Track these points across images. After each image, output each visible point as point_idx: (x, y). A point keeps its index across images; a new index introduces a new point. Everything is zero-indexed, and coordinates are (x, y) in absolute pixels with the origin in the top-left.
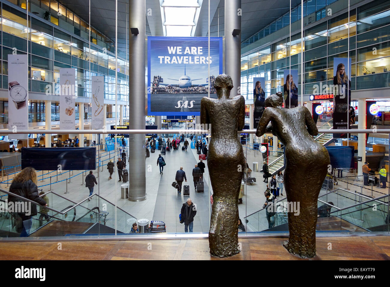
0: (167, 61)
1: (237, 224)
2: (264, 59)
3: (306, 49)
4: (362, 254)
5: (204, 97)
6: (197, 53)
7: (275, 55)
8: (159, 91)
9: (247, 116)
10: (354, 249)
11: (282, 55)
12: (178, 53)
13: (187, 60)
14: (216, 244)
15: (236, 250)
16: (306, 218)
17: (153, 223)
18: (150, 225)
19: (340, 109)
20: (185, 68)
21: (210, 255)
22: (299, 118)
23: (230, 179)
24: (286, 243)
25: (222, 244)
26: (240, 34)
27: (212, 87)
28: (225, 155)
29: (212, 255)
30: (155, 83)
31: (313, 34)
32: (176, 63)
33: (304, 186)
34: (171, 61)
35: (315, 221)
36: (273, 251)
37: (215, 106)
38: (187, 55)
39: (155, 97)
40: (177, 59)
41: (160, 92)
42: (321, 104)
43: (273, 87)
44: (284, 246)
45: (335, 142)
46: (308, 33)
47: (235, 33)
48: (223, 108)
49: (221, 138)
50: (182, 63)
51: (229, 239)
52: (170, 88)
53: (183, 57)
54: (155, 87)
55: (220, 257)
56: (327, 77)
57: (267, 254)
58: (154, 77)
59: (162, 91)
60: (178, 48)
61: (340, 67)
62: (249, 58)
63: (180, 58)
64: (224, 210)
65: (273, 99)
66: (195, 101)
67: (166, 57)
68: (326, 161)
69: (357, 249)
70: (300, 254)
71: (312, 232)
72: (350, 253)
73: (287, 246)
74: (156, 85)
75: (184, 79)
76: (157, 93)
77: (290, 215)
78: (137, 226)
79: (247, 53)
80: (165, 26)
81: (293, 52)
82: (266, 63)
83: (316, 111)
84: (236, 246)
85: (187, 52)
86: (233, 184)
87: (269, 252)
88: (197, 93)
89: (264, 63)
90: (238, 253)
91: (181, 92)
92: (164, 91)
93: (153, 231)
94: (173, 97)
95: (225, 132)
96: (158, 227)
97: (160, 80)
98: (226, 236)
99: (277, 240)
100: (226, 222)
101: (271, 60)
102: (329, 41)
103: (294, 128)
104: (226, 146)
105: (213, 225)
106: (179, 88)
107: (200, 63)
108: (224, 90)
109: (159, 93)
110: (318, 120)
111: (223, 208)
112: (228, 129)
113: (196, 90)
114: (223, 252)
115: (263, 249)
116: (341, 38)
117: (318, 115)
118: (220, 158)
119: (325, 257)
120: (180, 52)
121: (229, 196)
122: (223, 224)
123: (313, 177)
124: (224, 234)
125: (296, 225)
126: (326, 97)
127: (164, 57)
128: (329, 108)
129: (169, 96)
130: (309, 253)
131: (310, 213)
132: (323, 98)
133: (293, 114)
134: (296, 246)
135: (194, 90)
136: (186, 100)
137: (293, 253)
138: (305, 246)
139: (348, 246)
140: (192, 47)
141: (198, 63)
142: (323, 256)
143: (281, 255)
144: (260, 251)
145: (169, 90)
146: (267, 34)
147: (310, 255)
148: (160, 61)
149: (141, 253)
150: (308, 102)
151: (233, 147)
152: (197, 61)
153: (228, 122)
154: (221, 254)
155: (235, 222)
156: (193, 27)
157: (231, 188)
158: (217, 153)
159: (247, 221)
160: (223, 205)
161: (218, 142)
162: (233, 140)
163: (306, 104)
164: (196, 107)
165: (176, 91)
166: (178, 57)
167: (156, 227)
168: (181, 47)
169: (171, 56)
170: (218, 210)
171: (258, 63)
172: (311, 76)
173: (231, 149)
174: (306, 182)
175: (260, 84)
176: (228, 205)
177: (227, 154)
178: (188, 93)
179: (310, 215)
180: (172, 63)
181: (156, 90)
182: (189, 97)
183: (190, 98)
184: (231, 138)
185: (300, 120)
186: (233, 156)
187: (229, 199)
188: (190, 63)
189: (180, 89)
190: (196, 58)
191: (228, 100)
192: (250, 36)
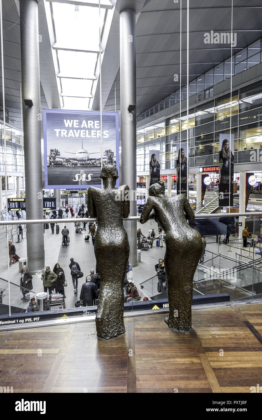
0: (64, 135)
1: (122, 307)
2: (159, 133)
3: (196, 125)
4: (229, 323)
5: (91, 187)
6: (94, 127)
7: (169, 129)
8: (56, 164)
9: (144, 187)
10: (224, 318)
11: (175, 129)
12: (75, 126)
13: (84, 134)
14: (103, 328)
15: (121, 330)
16: (183, 296)
17: (51, 297)
18: (49, 298)
19: (224, 181)
20: (82, 142)
21: (97, 338)
22: (178, 206)
23: (115, 265)
24: (167, 319)
25: (108, 327)
26: (135, 110)
27: (109, 160)
28: (110, 243)
29: (99, 338)
30: (51, 157)
31: (202, 111)
32: (73, 136)
33: (181, 269)
34: (67, 134)
35: (190, 299)
36: (155, 327)
37: (101, 196)
38: (84, 128)
39: (53, 170)
40: (74, 132)
41: (58, 166)
42: (209, 175)
43: (167, 159)
44: (165, 321)
45: (220, 209)
46: (198, 110)
47: (131, 109)
48: (109, 198)
49: (107, 227)
50: (79, 137)
51: (115, 321)
52: (67, 162)
53: (80, 131)
54: (52, 160)
55: (106, 339)
56: (214, 151)
57: (150, 331)
58: (51, 150)
59: (59, 164)
60: (75, 121)
61: (225, 142)
62: (145, 131)
63: (77, 132)
64: (110, 294)
65: (155, 188)
66: (92, 174)
67: (62, 130)
68: (199, 246)
69: (226, 318)
70: (178, 329)
71: (188, 308)
72: (220, 323)
73: (167, 322)
74: (53, 158)
75: (82, 153)
76: (54, 167)
77: (170, 295)
78: (36, 301)
79: (143, 127)
80: (62, 97)
81: (185, 127)
82: (161, 137)
83: (205, 182)
84: (121, 327)
85: (84, 126)
86: (118, 270)
87: (152, 329)
88: (95, 167)
89: (159, 136)
90: (124, 333)
91: (79, 165)
92: (61, 164)
93: (52, 304)
94: (71, 170)
95: (111, 221)
96: (57, 300)
97: (57, 153)
98: (112, 318)
99: (160, 316)
100: (113, 305)
101: (165, 134)
102: (216, 117)
103: (174, 215)
104: (111, 234)
105: (100, 310)
106: (76, 161)
107: (97, 137)
108: (110, 180)
109: (56, 167)
110: (206, 190)
111: (109, 293)
112: (113, 218)
113: (93, 164)
114: (109, 334)
115: (147, 326)
116: (226, 116)
117: (206, 185)
118: (106, 246)
119: (199, 329)
120: (76, 125)
121: (114, 281)
122: (109, 308)
123: (189, 260)
124: (110, 317)
125: (175, 303)
126: (213, 170)
127: (61, 130)
128: (216, 178)
129: (66, 170)
130: (186, 327)
131: (187, 292)
132: (210, 170)
133: (173, 202)
134: (175, 322)
135: (91, 163)
136: (84, 173)
137: (172, 328)
138: (182, 321)
139: (219, 316)
140: (88, 121)
141: (95, 137)
142: (198, 328)
143: (162, 331)
144: (144, 328)
145: (66, 163)
146: (162, 109)
147: (186, 329)
148: (56, 134)
149: (29, 343)
150: (198, 173)
151: (118, 236)
152: (94, 135)
153: (114, 211)
154: (107, 336)
155: (120, 305)
156: (90, 99)
157: (117, 274)
158: (103, 242)
159: (142, 287)
160: (109, 290)
161: (104, 231)
162: (119, 228)
163: (196, 175)
164: (94, 180)
165: (74, 164)
166: (75, 131)
167: (55, 300)
168: (77, 121)
169: (68, 129)
170: (105, 295)
171: (154, 136)
172: (201, 149)
173: (117, 238)
174: (183, 265)
175: (155, 157)
176: (114, 289)
177: (113, 242)
178: (85, 166)
179: (186, 294)
180: (69, 136)
181: (53, 164)
182: (87, 170)
183: (88, 172)
184: (116, 226)
185: (178, 208)
186: (118, 244)
187: (115, 284)
188: (87, 137)
189: (78, 162)
190: (93, 131)
191: (113, 190)
192: (146, 110)
